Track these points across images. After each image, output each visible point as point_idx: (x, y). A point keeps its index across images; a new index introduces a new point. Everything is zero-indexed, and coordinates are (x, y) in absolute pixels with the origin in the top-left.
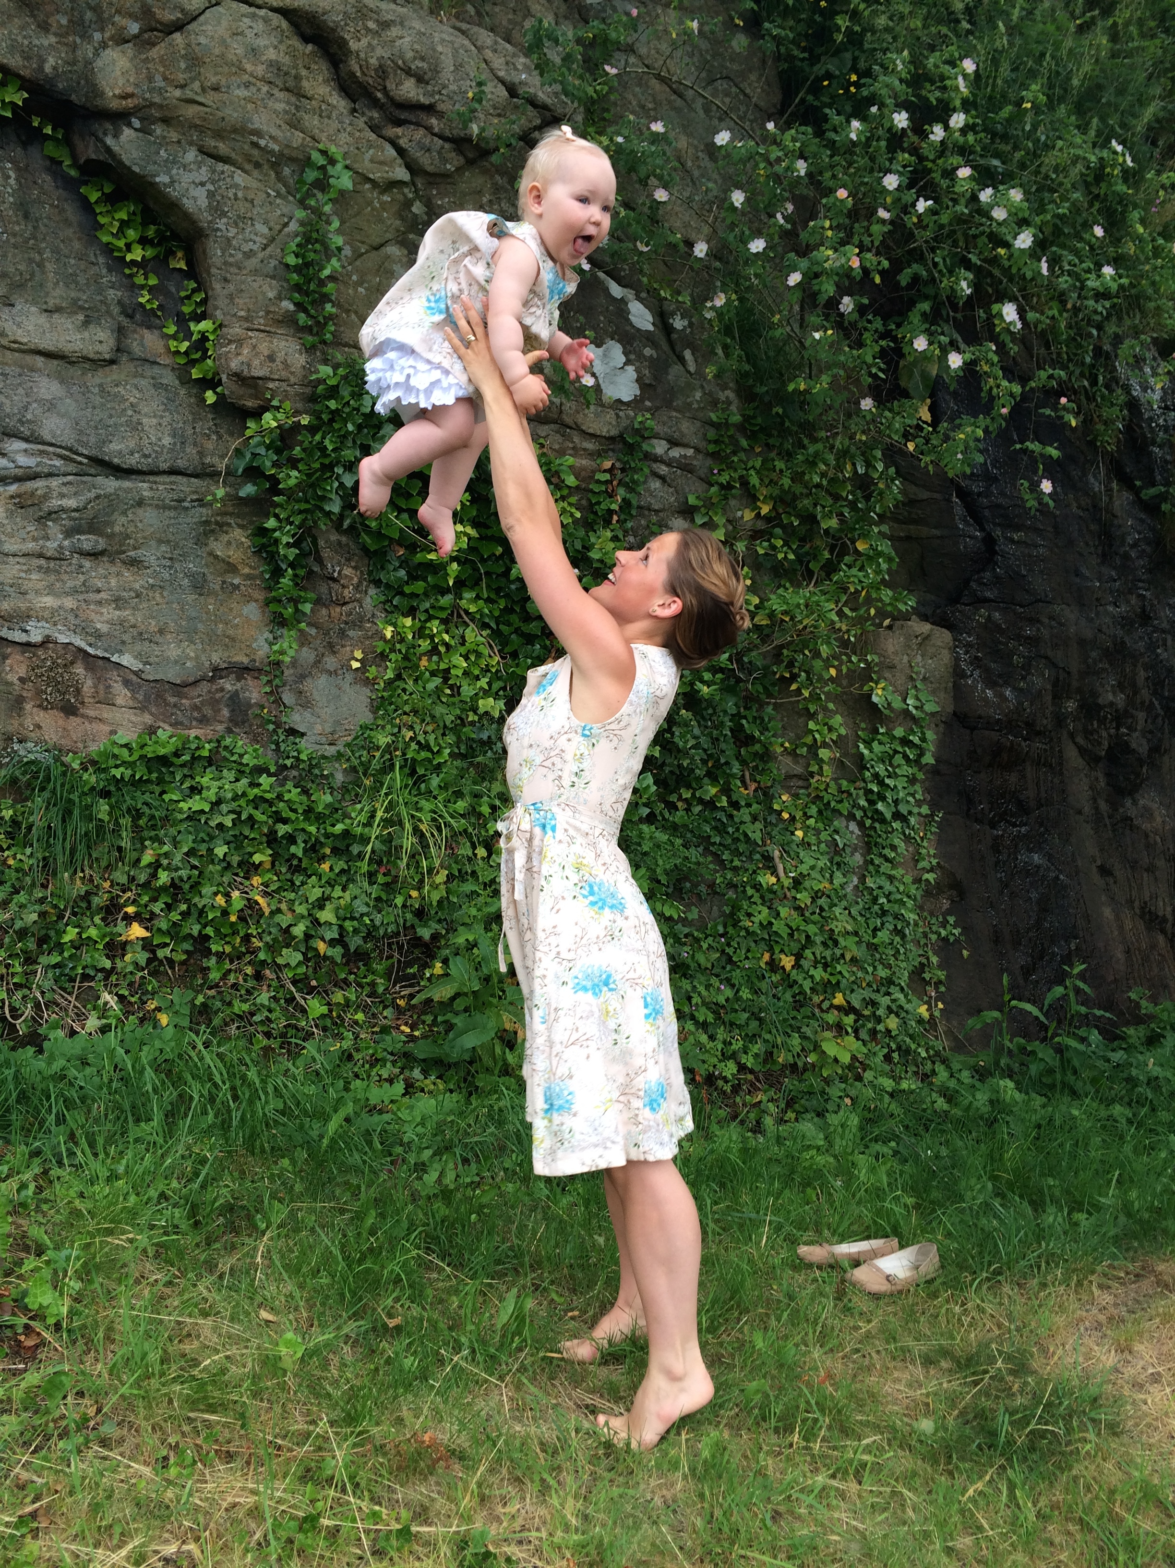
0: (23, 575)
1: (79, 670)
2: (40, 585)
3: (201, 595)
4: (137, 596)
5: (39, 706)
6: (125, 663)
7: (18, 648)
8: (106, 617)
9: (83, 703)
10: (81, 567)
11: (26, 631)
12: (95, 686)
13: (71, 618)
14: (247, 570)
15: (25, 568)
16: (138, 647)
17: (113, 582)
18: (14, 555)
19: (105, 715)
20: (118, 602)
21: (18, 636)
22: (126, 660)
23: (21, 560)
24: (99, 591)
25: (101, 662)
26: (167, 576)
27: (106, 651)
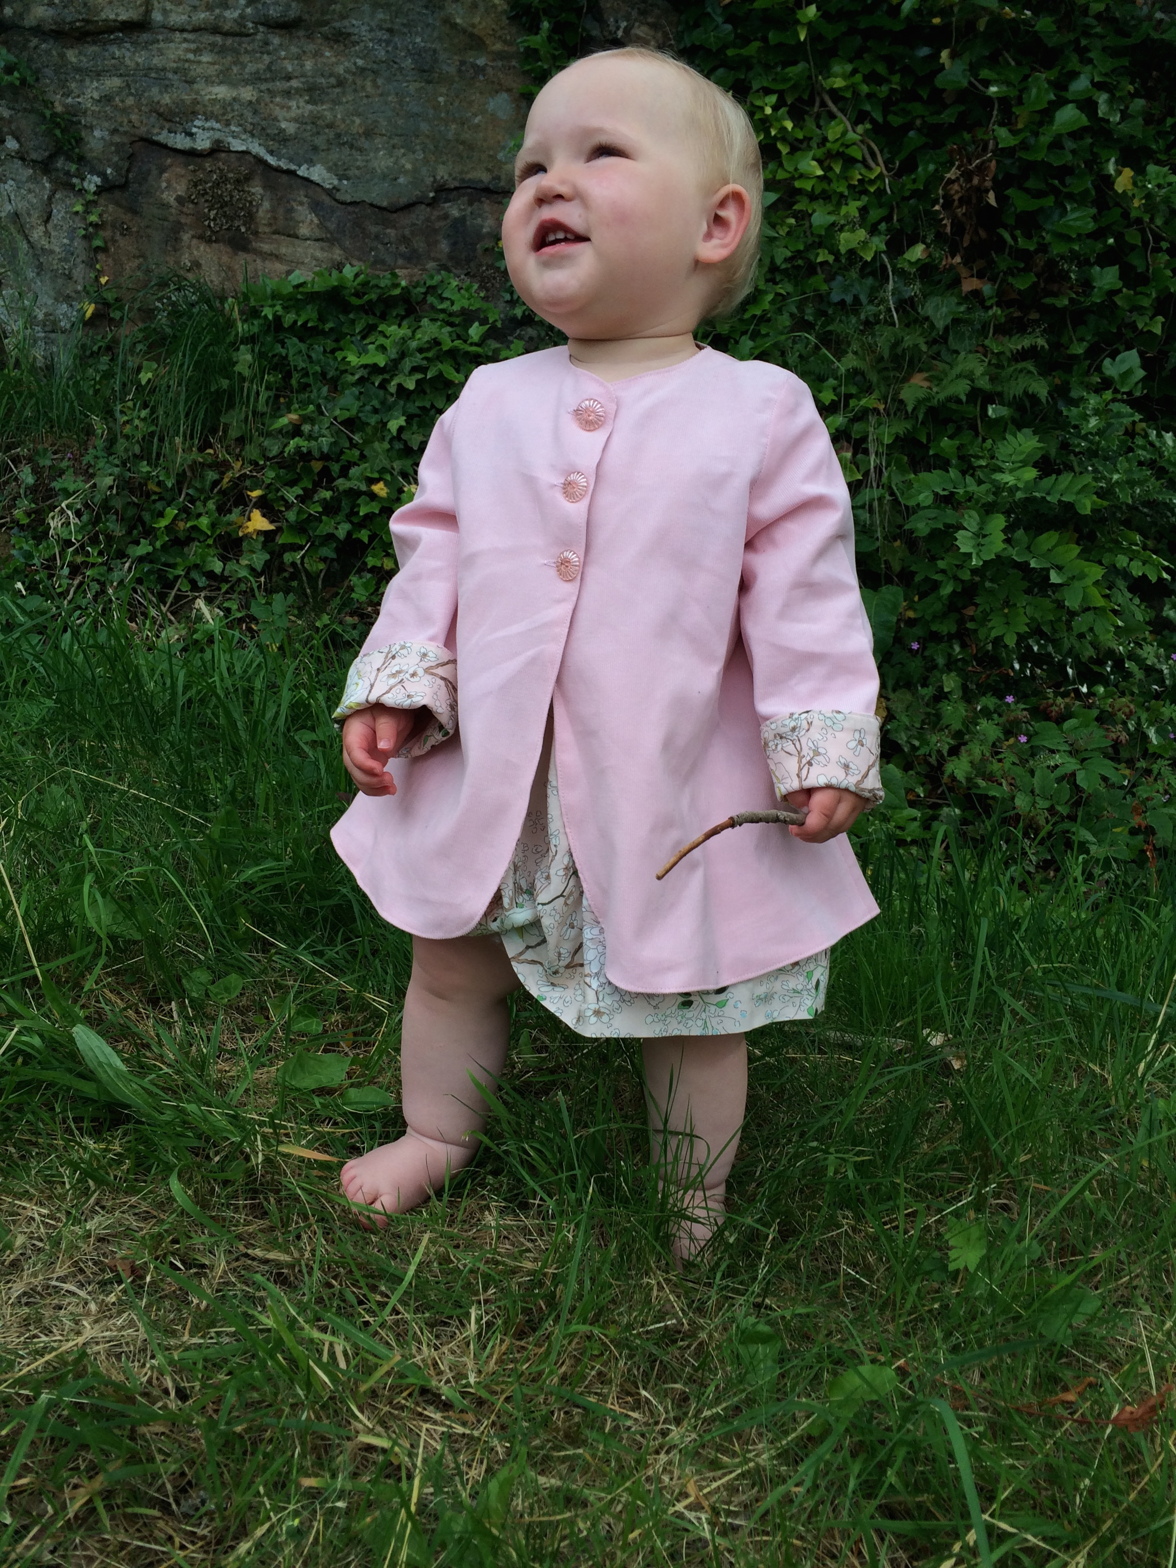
0: (191, 56)
1: (256, 189)
2: (212, 71)
3: (429, 82)
4: (341, 83)
5: (201, 237)
6: (315, 178)
7: (181, 159)
8: (293, 114)
9: (256, 233)
10: (267, 43)
11: (191, 135)
12: (273, 210)
13: (248, 114)
14: (498, 46)
15: (193, 46)
16: (335, 155)
17: (309, 65)
18: (182, 31)
19: (283, 250)
20: (313, 92)
21: (180, 142)
22: (317, 173)
23: (190, 36)
24: (289, 78)
25: (284, 179)
26: (381, 54)
27: (291, 160)
